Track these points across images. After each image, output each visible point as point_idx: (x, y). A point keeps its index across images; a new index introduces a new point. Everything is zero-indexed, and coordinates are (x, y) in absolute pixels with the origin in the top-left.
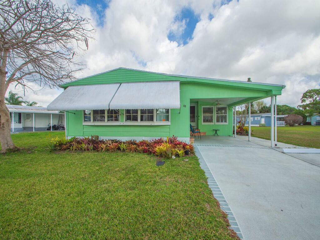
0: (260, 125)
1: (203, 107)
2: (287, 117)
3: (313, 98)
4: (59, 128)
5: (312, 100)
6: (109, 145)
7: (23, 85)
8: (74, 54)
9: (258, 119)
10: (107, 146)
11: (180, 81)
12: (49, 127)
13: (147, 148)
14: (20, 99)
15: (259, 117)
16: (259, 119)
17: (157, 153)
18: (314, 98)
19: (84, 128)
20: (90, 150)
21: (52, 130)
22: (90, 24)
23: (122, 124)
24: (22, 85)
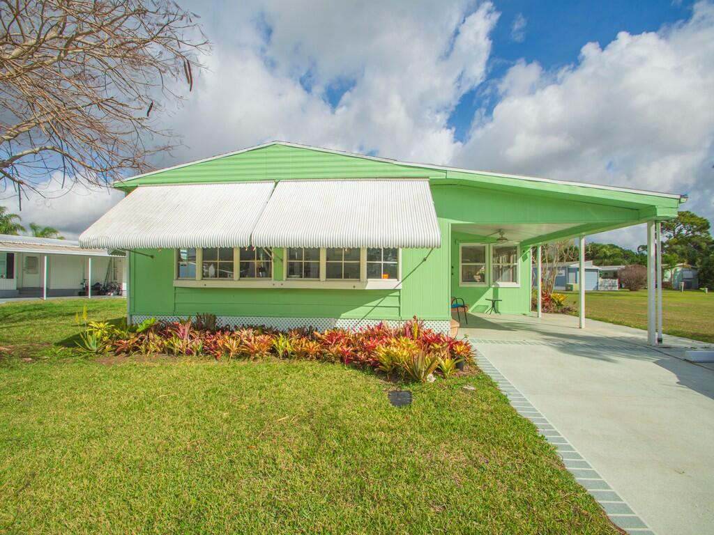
0: (567, 288)
1: (461, 245)
2: (623, 270)
3: (674, 230)
4: (107, 291)
5: (672, 234)
6: (247, 342)
7: (16, 181)
8: (151, 106)
9: (562, 274)
10: (241, 342)
11: (428, 178)
12: (84, 289)
13: (351, 349)
14: (14, 221)
15: (564, 271)
16: (564, 275)
17: (382, 364)
18: (676, 231)
19: (177, 295)
20: (195, 353)
21: (91, 295)
22: (196, 29)
23: (278, 285)
24: (14, 180)
